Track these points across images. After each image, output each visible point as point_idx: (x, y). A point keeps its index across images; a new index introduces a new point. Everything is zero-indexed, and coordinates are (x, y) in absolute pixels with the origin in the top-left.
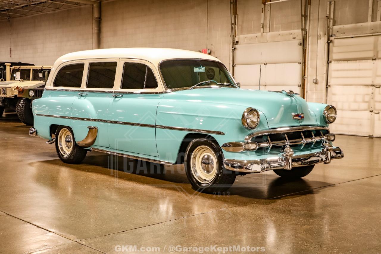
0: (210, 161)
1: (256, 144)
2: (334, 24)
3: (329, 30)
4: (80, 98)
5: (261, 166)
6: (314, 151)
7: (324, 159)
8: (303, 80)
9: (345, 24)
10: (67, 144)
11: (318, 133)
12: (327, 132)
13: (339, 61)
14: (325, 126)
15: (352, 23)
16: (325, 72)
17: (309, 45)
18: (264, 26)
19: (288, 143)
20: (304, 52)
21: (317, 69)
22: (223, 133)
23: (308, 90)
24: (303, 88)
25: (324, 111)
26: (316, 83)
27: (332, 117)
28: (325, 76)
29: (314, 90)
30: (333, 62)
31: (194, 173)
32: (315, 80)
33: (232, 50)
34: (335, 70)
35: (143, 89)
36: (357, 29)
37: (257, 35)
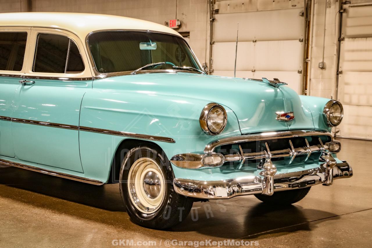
0: (156, 181)
1: (221, 157)
5: (227, 190)
6: (309, 167)
7: (323, 179)
11: (315, 141)
12: (328, 139)
13: (355, 38)
14: (327, 130)
16: (335, 52)
17: (313, 15)
19: (269, 155)
20: (308, 25)
21: (325, 48)
22: (173, 140)
23: (312, 78)
24: (305, 75)
25: (325, 108)
26: (323, 68)
27: (336, 118)
28: (335, 58)
29: (321, 78)
30: (346, 39)
31: (133, 197)
32: (321, 64)
33: (209, 22)
34: (349, 51)
35: (64, 72)
37: (243, 1)
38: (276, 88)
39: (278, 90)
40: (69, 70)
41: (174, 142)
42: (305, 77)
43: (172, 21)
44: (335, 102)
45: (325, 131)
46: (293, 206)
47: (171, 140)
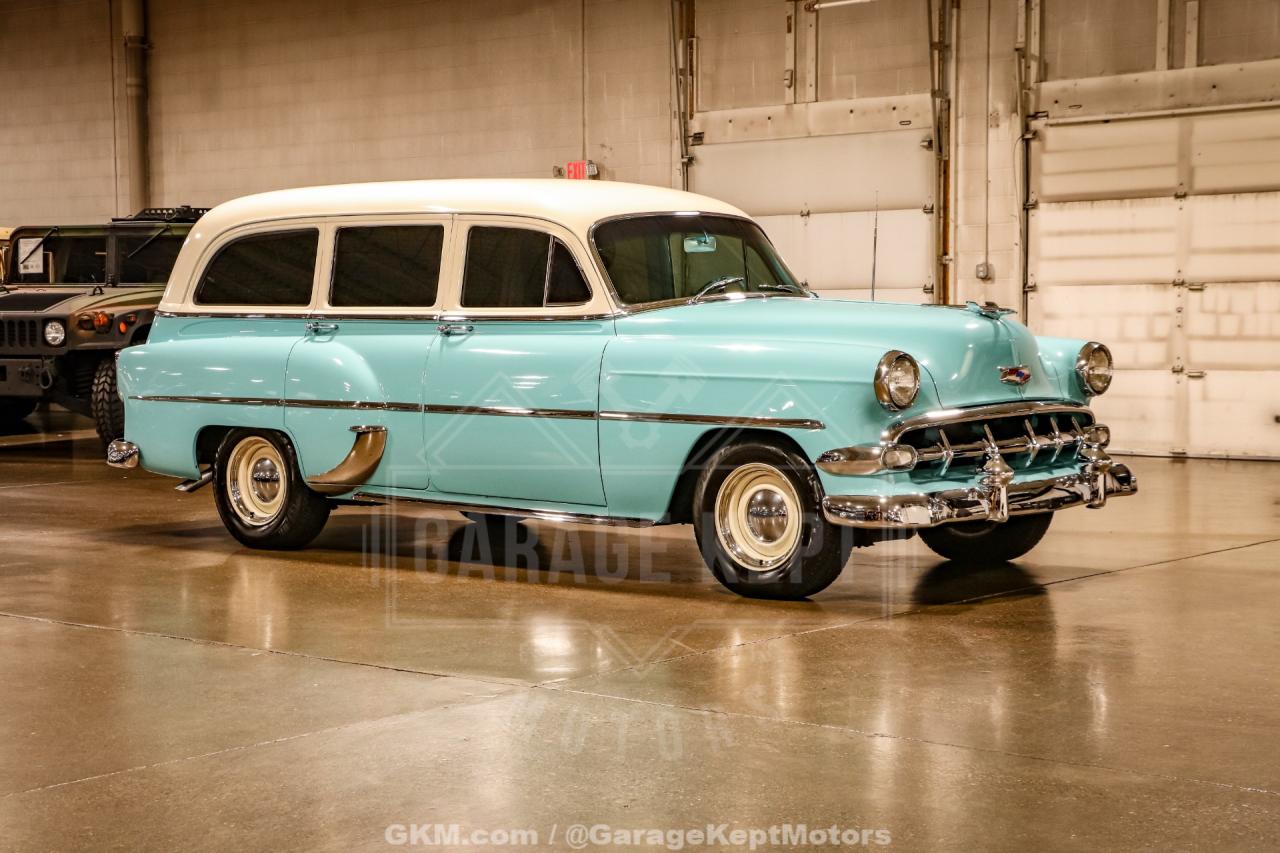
0: (774, 509)
1: (912, 453)
2: (1043, 77)
3: (1027, 95)
4: (312, 340)
5: (931, 512)
6: (1060, 473)
7: (1087, 496)
8: (943, 270)
9: (1081, 77)
10: (259, 488)
11: (1066, 423)
12: (1088, 419)
13: (1065, 202)
14: (1082, 402)
15: (1102, 73)
16: (1017, 238)
17: (957, 145)
18: (795, 80)
19: (993, 448)
20: (943, 170)
21: (989, 228)
22: (818, 423)
24: (942, 296)
25: (1079, 360)
26: (986, 278)
27: (1099, 377)
28: (1017, 252)
30: (1042, 206)
31: (728, 544)
32: (981, 269)
33: (680, 166)
34: (1051, 234)
35: (541, 306)
36: (1121, 94)
37: (770, 110)
38: (994, 321)
39: (999, 323)
40: (554, 300)
41: (821, 427)
43: (575, 166)
44: (1096, 346)
45: (1078, 405)
46: (1013, 565)
47: (815, 424)
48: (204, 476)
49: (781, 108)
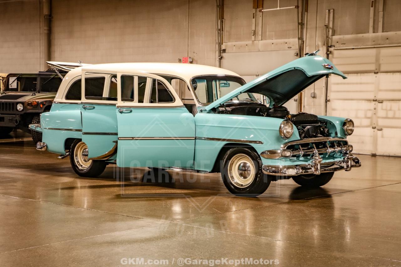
0: (246, 168)
1: (290, 152)
2: (333, 34)
3: (328, 40)
5: (296, 171)
6: (337, 160)
7: (345, 167)
8: (300, 94)
9: (345, 35)
10: (84, 158)
11: (339, 144)
12: (346, 143)
14: (344, 137)
15: (352, 34)
16: (324, 85)
18: (255, 33)
19: (316, 151)
23: (305, 105)
24: (300, 102)
26: (314, 97)
27: (350, 130)
28: (324, 89)
29: (312, 105)
30: (332, 75)
31: (232, 179)
32: (313, 94)
33: (218, 59)
34: (335, 84)
36: (358, 40)
37: (247, 43)
41: (262, 143)
42: (300, 104)
43: (185, 59)
44: (349, 120)
46: (321, 188)
47: (260, 142)
48: (67, 154)
49: (251, 42)
